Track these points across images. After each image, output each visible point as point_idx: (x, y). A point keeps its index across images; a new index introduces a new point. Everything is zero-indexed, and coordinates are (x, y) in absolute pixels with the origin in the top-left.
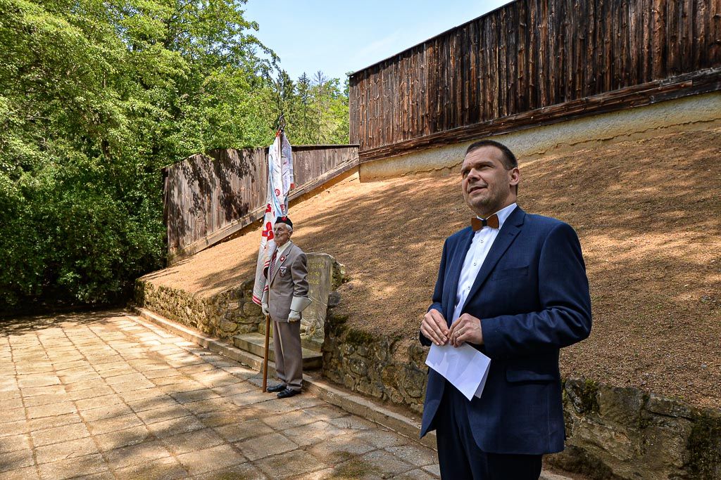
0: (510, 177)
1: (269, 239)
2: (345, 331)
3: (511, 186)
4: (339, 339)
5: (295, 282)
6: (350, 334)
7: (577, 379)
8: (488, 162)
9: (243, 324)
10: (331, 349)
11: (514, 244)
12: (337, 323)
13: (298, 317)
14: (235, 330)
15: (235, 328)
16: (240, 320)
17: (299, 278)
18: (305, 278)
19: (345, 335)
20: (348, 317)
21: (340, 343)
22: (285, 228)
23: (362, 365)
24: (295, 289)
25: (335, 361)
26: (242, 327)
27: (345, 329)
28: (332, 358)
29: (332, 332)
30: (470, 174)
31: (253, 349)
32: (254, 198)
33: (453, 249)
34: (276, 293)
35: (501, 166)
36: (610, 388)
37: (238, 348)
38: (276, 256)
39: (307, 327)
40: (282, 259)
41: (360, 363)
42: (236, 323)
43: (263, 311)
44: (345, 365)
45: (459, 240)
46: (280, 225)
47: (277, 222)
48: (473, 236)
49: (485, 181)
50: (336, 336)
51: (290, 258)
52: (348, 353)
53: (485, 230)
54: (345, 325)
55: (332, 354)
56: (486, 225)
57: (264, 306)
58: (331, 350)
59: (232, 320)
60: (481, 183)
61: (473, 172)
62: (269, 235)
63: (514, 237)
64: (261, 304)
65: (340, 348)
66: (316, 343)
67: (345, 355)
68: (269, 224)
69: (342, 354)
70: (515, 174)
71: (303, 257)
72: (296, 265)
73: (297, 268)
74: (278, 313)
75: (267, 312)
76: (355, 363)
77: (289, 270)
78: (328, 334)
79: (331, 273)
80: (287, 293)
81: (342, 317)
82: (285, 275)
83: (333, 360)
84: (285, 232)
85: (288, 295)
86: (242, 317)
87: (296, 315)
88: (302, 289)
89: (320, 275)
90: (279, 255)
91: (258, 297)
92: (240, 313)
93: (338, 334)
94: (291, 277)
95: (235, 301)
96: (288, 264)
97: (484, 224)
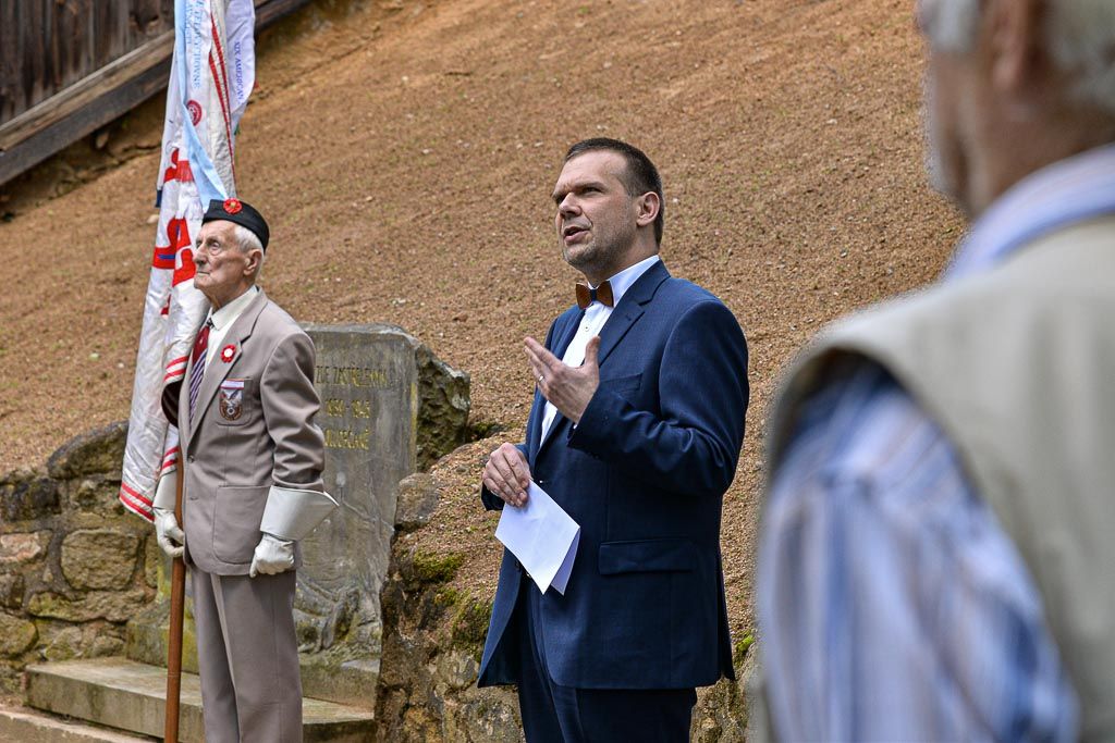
0: (639, 208)
1: (179, 278)
2: (448, 611)
3: (639, 226)
4: (431, 639)
5: (279, 435)
6: (468, 617)
9: (63, 622)
10: (405, 672)
12: (426, 582)
13: (286, 558)
14: (29, 649)
15: (26, 641)
16: (48, 607)
17: (287, 422)
18: (310, 419)
19: (451, 621)
20: (462, 558)
21: (434, 652)
22: (231, 239)
23: (504, 716)
24: (279, 459)
25: (418, 716)
26: (57, 636)
27: (450, 602)
28: (407, 706)
29: (409, 614)
30: (564, 204)
31: (111, 713)
32: (67, 20)
34: (209, 473)
35: (620, 191)
37: (48, 712)
38: (205, 345)
39: (322, 621)
40: (228, 353)
41: (497, 711)
42: (32, 617)
43: (162, 540)
44: (451, 725)
46: (218, 228)
47: (207, 220)
49: (588, 218)
50: (422, 627)
51: (253, 351)
52: (460, 683)
53: (595, 308)
54: (450, 587)
55: (409, 693)
56: (596, 299)
57: (165, 522)
58: (404, 680)
59: (16, 607)
60: (581, 221)
61: (570, 200)
62: (179, 264)
63: (632, 321)
64: (152, 517)
65: (432, 669)
66: (358, 677)
67: (453, 690)
68: (177, 227)
69: (442, 688)
70: (647, 203)
71: (299, 347)
72: (275, 376)
73: (284, 386)
74: (218, 545)
75: (174, 543)
76: (482, 713)
77: (253, 394)
78: (396, 622)
79: (415, 405)
80: (248, 475)
81: (442, 559)
82: (238, 409)
83: (410, 713)
84: (232, 252)
85: (251, 481)
86: (57, 595)
87: (282, 550)
88: (300, 459)
89: (375, 414)
90: (216, 339)
91: (139, 487)
92: (47, 575)
93: (430, 619)
94: (262, 417)
95: (25, 524)
96: (250, 372)
97: (594, 296)
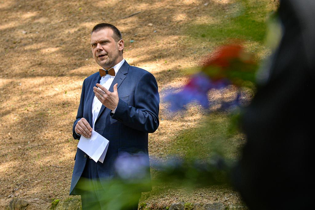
0: (119, 45)
3: (119, 51)
7: (178, 203)
8: (107, 40)
11: (122, 84)
33: (89, 86)
35: (114, 41)
36: (202, 206)
45: (93, 80)
48: (100, 79)
49: (106, 51)
53: (107, 76)
56: (108, 74)
60: (103, 52)
61: (99, 46)
63: (123, 80)
70: (121, 43)
97: (107, 73)
